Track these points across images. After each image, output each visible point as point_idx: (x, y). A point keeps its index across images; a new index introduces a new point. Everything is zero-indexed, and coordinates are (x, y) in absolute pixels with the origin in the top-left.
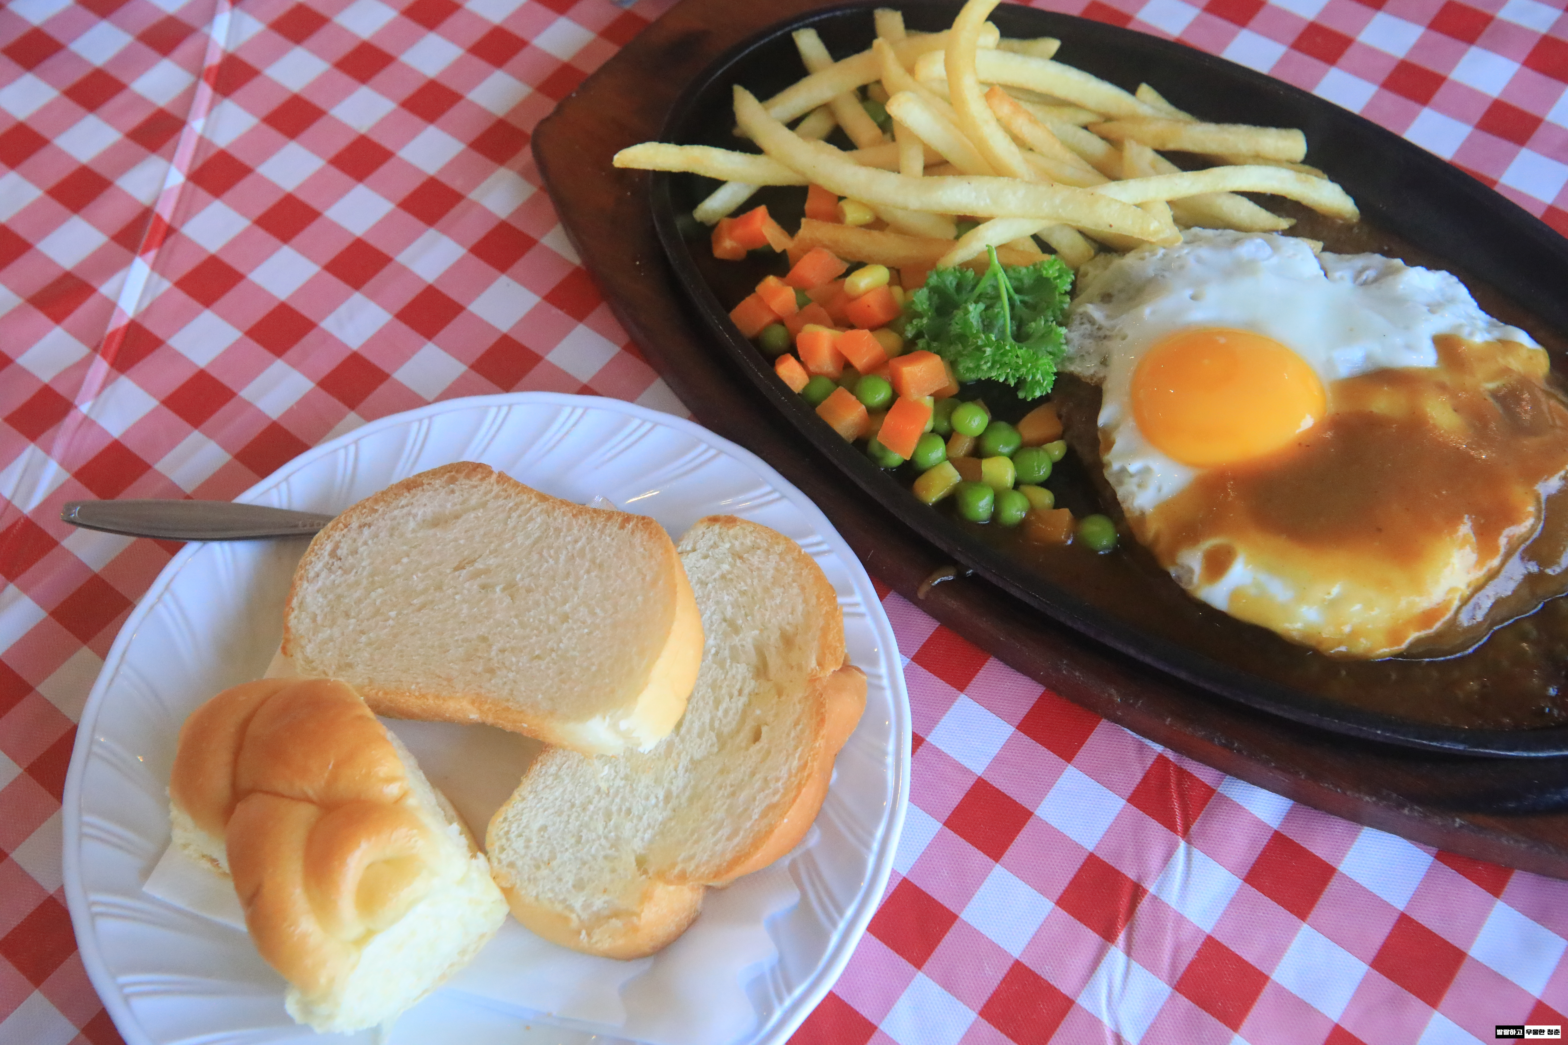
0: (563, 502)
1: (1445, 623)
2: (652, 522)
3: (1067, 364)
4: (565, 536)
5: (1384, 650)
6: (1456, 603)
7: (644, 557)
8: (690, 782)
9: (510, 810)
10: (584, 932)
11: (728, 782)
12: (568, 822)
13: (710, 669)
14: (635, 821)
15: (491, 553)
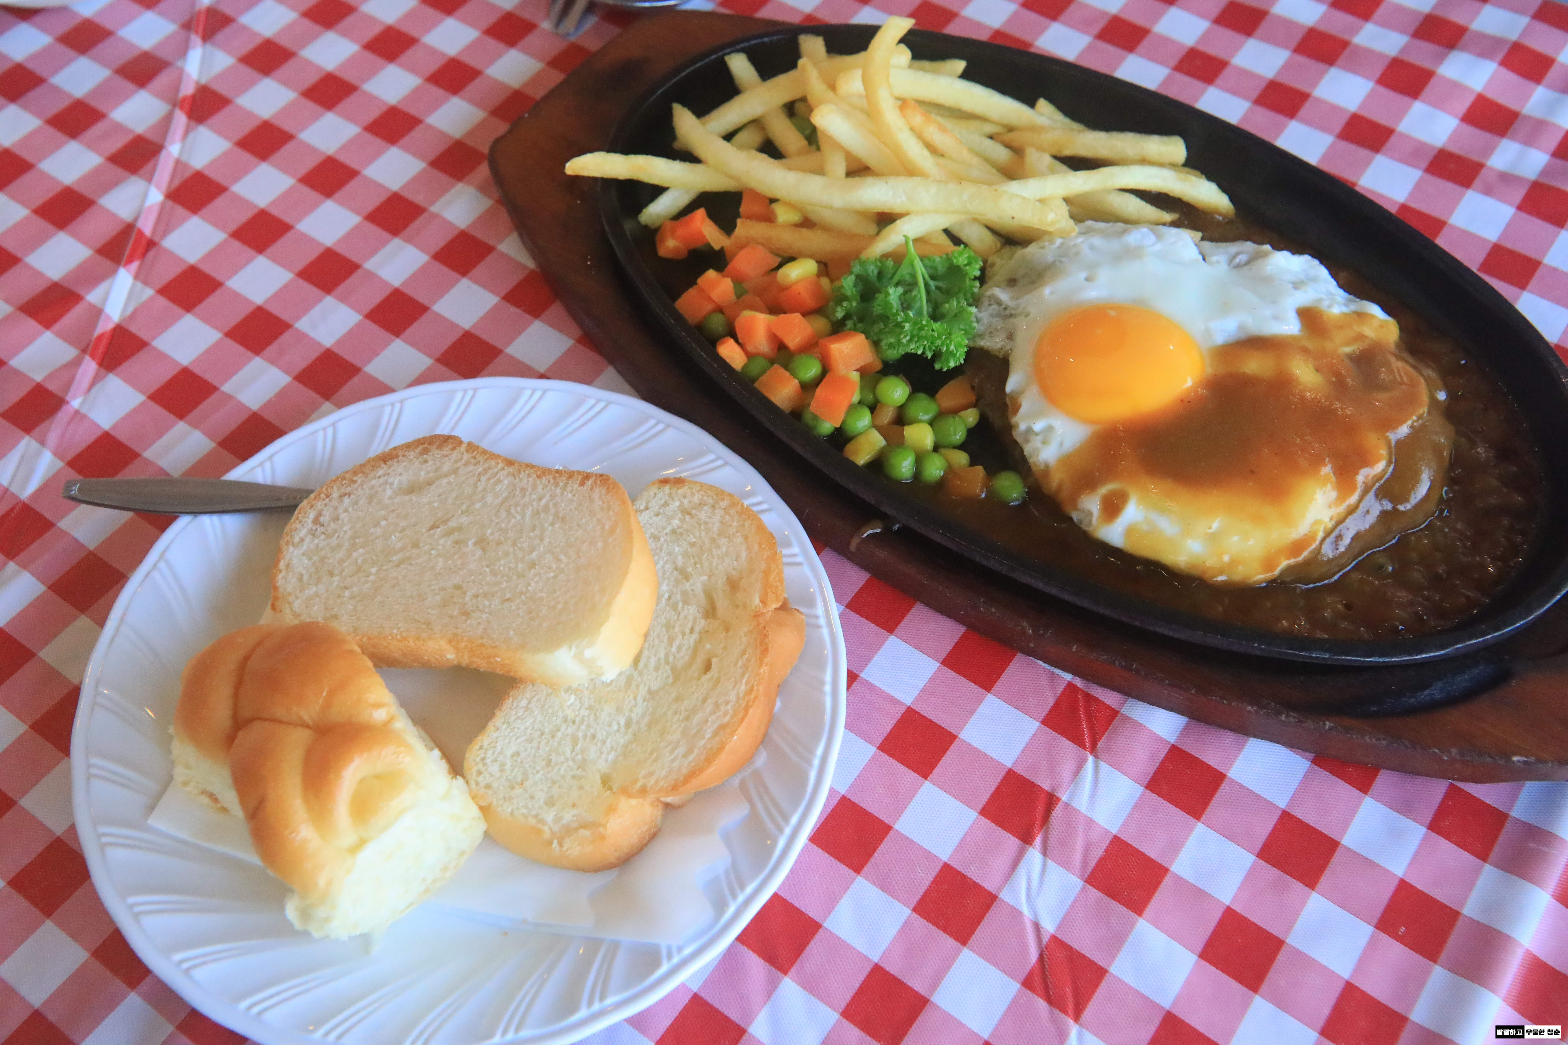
0: (529, 466)
1: (1312, 551)
2: (609, 479)
3: (978, 339)
4: (531, 494)
5: (1259, 576)
6: (1320, 535)
7: (602, 509)
8: (648, 710)
9: (485, 739)
10: (555, 842)
11: (683, 708)
12: (538, 748)
13: (664, 611)
14: (599, 745)
15: (462, 513)
